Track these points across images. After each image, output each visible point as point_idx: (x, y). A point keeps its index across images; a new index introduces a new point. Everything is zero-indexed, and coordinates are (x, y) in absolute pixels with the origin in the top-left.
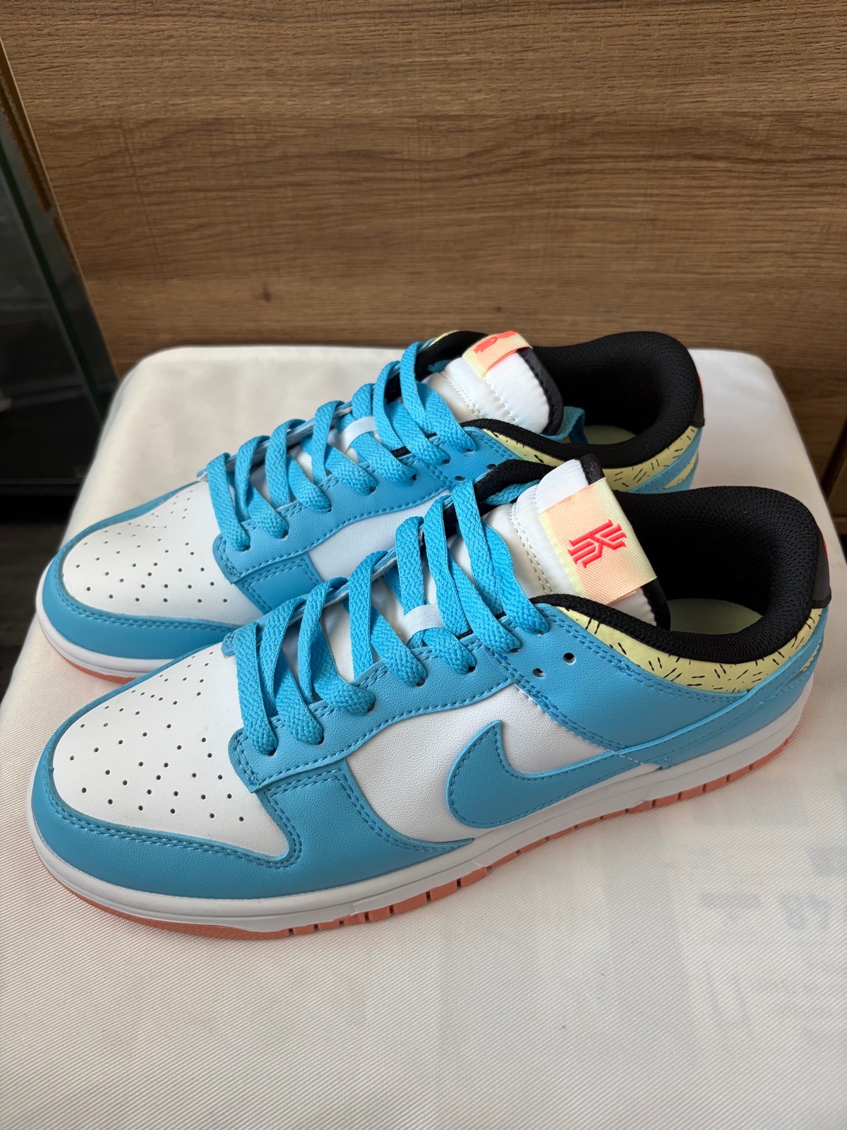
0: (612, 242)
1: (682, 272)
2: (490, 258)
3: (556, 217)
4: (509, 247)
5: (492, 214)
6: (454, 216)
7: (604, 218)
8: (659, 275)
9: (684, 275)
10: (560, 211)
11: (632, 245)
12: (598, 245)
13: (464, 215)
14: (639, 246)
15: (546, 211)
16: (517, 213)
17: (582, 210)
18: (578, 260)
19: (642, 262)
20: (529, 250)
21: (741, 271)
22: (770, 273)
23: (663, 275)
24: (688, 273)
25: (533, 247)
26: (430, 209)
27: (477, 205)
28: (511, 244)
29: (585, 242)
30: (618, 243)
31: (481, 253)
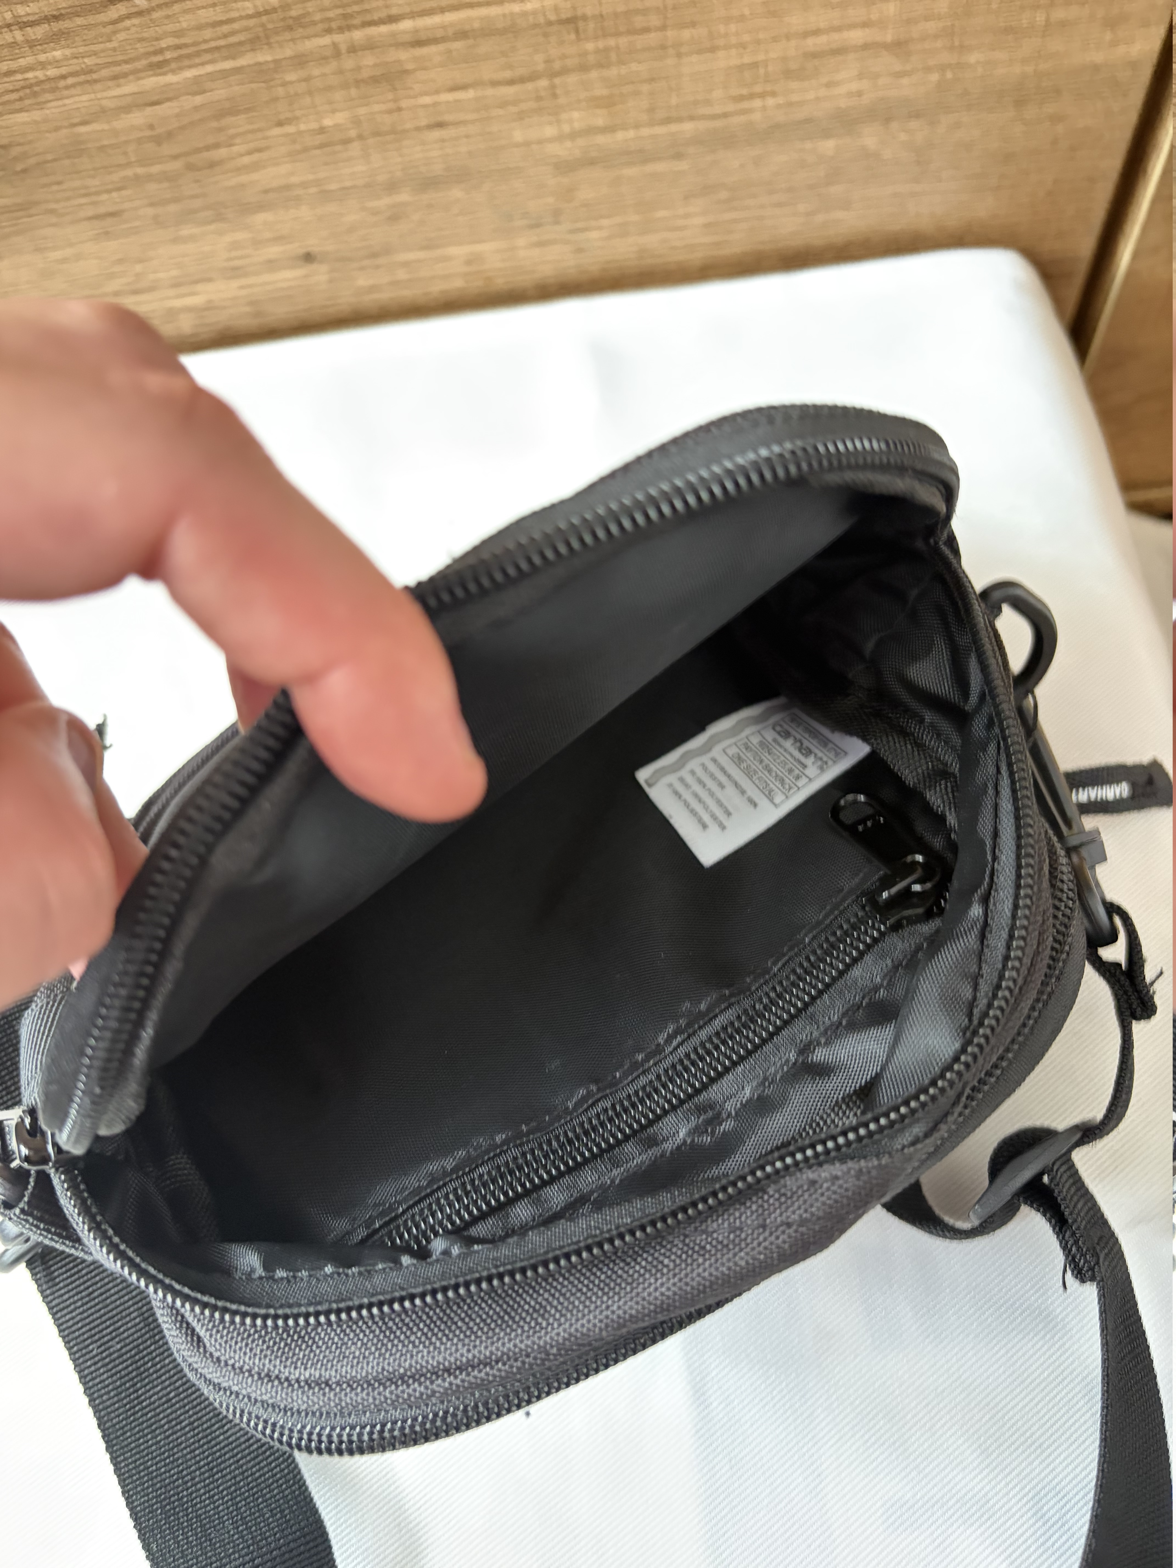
0: (495, 84)
1: (668, 121)
2: (246, 160)
3: (353, 49)
4: (277, 131)
5: (209, 68)
6: (129, 87)
7: (462, 34)
8: (620, 135)
9: (674, 128)
10: (358, 35)
11: (543, 83)
12: (471, 94)
13: (151, 82)
14: (557, 81)
15: (326, 40)
16: (264, 56)
17: (406, 25)
18: (437, 134)
19: (576, 115)
20: (322, 130)
21: (795, 98)
22: (860, 94)
23: (631, 134)
24: (680, 120)
25: (328, 122)
26: (70, 81)
27: (168, 55)
28: (280, 124)
29: (437, 92)
30: (511, 82)
31: (223, 152)
